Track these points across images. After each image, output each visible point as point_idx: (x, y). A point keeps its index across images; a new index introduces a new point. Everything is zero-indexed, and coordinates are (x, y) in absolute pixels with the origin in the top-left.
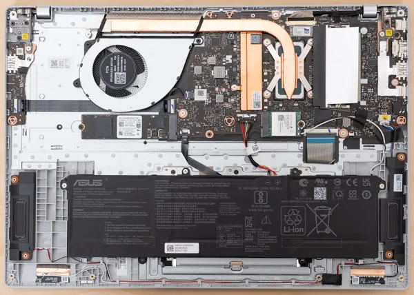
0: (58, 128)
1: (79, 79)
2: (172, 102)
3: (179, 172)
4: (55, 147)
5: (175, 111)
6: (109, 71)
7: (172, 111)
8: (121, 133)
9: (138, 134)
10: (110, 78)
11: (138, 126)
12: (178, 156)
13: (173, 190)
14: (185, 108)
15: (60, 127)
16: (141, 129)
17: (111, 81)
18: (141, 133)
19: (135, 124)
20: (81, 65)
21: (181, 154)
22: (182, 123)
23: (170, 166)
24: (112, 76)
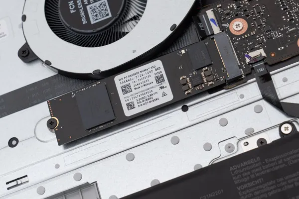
0: (10, 144)
1: (27, 44)
2: (210, 14)
3: (272, 137)
4: (14, 183)
5: (223, 29)
6: (77, 8)
7: (216, 30)
8: (131, 106)
9: (164, 95)
10: (80, 18)
11: (159, 79)
12: (259, 110)
13: (275, 175)
14: (237, 16)
15: (13, 142)
16: (166, 83)
17: (84, 22)
18: (168, 90)
19: (152, 79)
20: (24, 18)
21: (264, 104)
22: (242, 44)
23: (250, 133)
24: (82, 14)
